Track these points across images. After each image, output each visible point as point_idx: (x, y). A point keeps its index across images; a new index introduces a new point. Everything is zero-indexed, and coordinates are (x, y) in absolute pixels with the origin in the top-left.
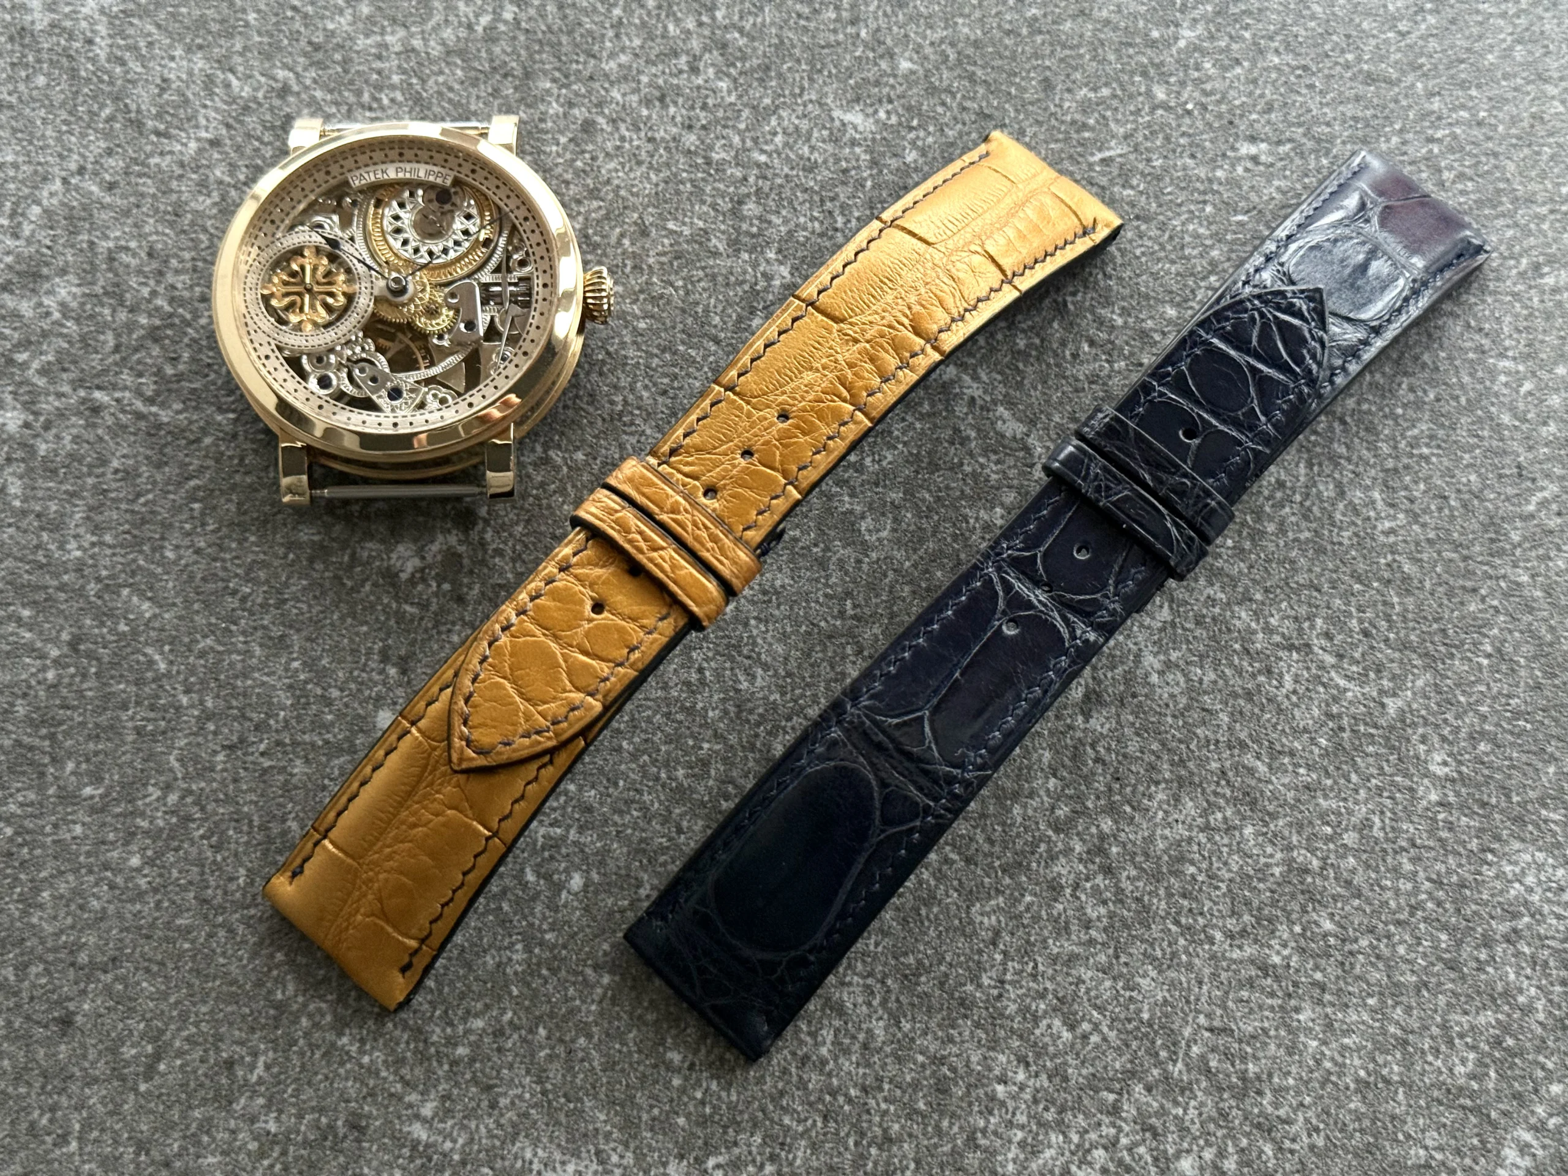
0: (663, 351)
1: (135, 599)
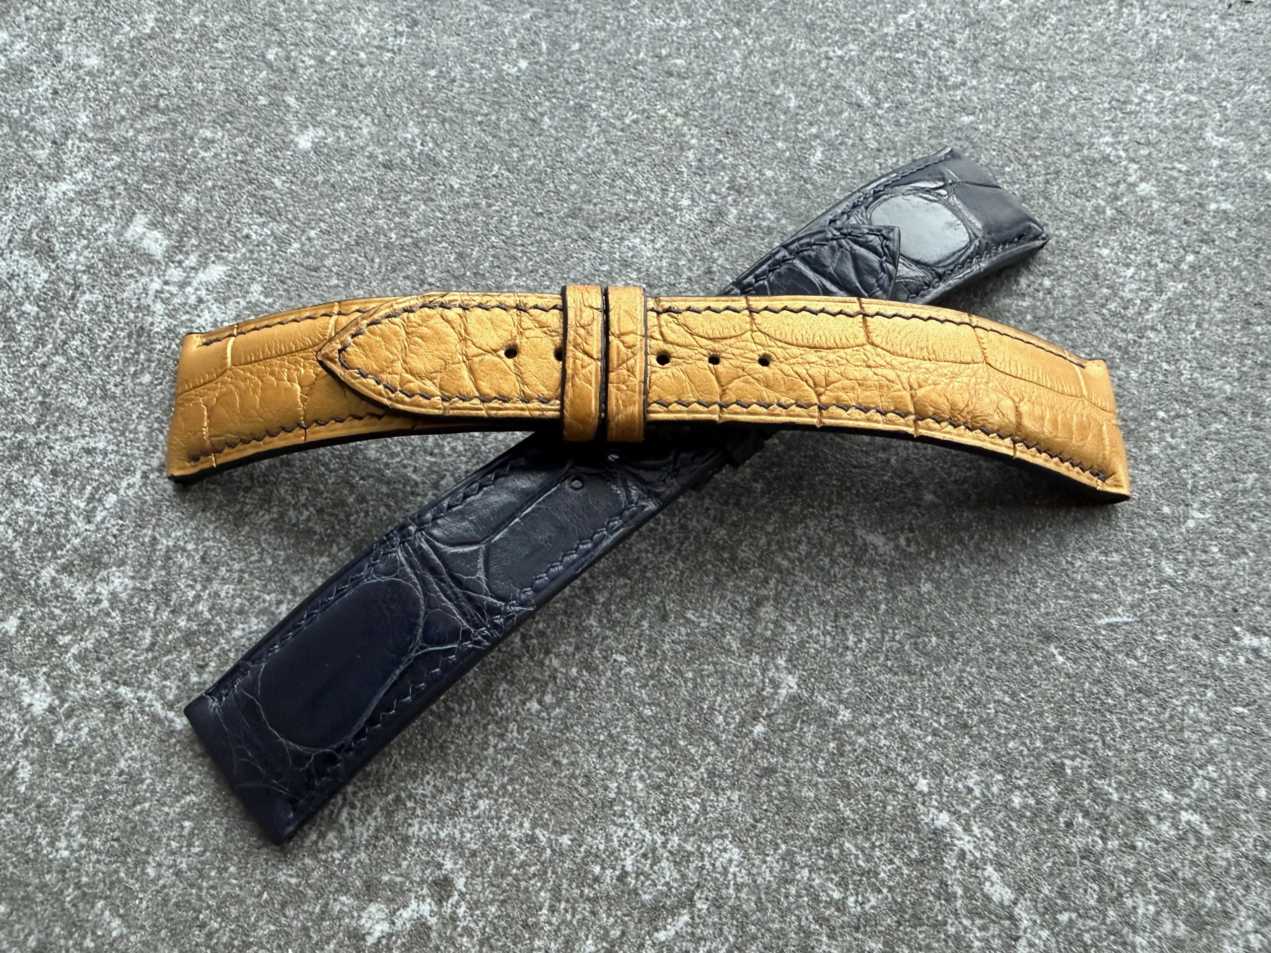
0: (663, 744)
1: (107, 913)
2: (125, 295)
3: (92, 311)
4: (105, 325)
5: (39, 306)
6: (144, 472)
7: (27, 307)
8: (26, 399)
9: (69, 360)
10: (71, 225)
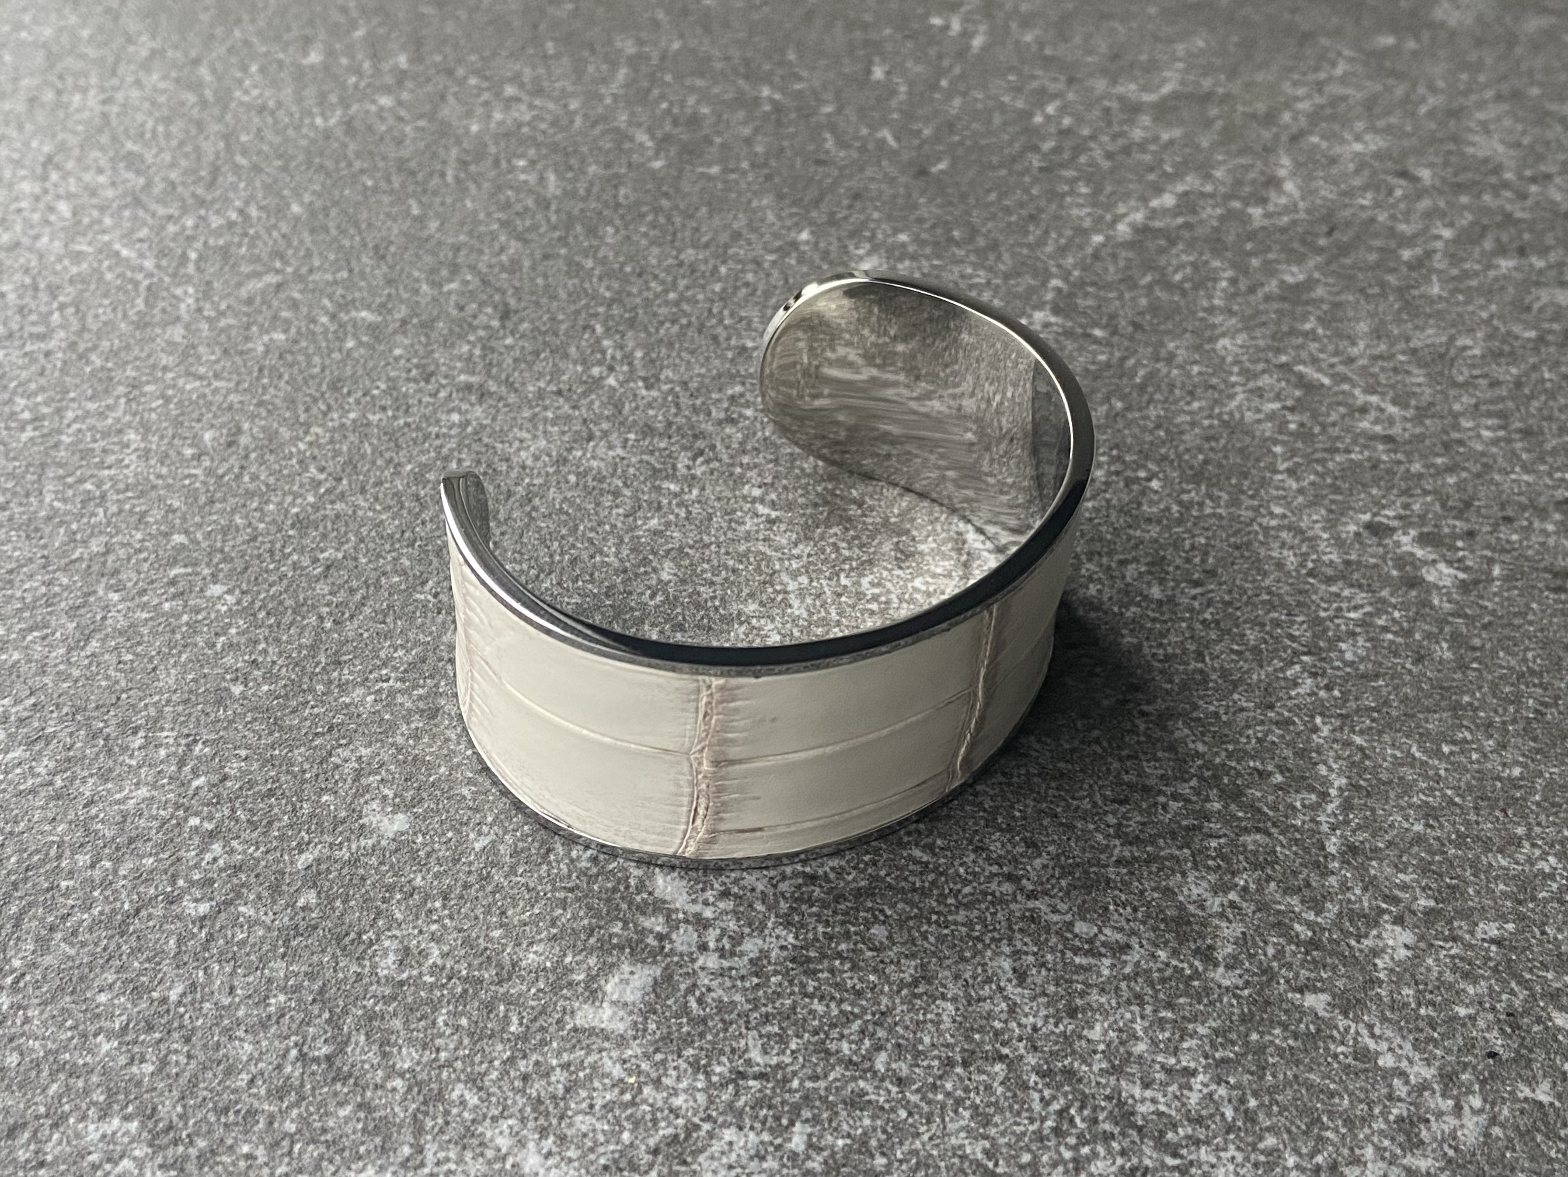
2: (738, 998)
3: (782, 1039)
4: (801, 1013)
5: (792, 1123)
6: (1028, 897)
7: (797, 1142)
8: (967, 1090)
9: (878, 1048)
10: (618, 1121)
